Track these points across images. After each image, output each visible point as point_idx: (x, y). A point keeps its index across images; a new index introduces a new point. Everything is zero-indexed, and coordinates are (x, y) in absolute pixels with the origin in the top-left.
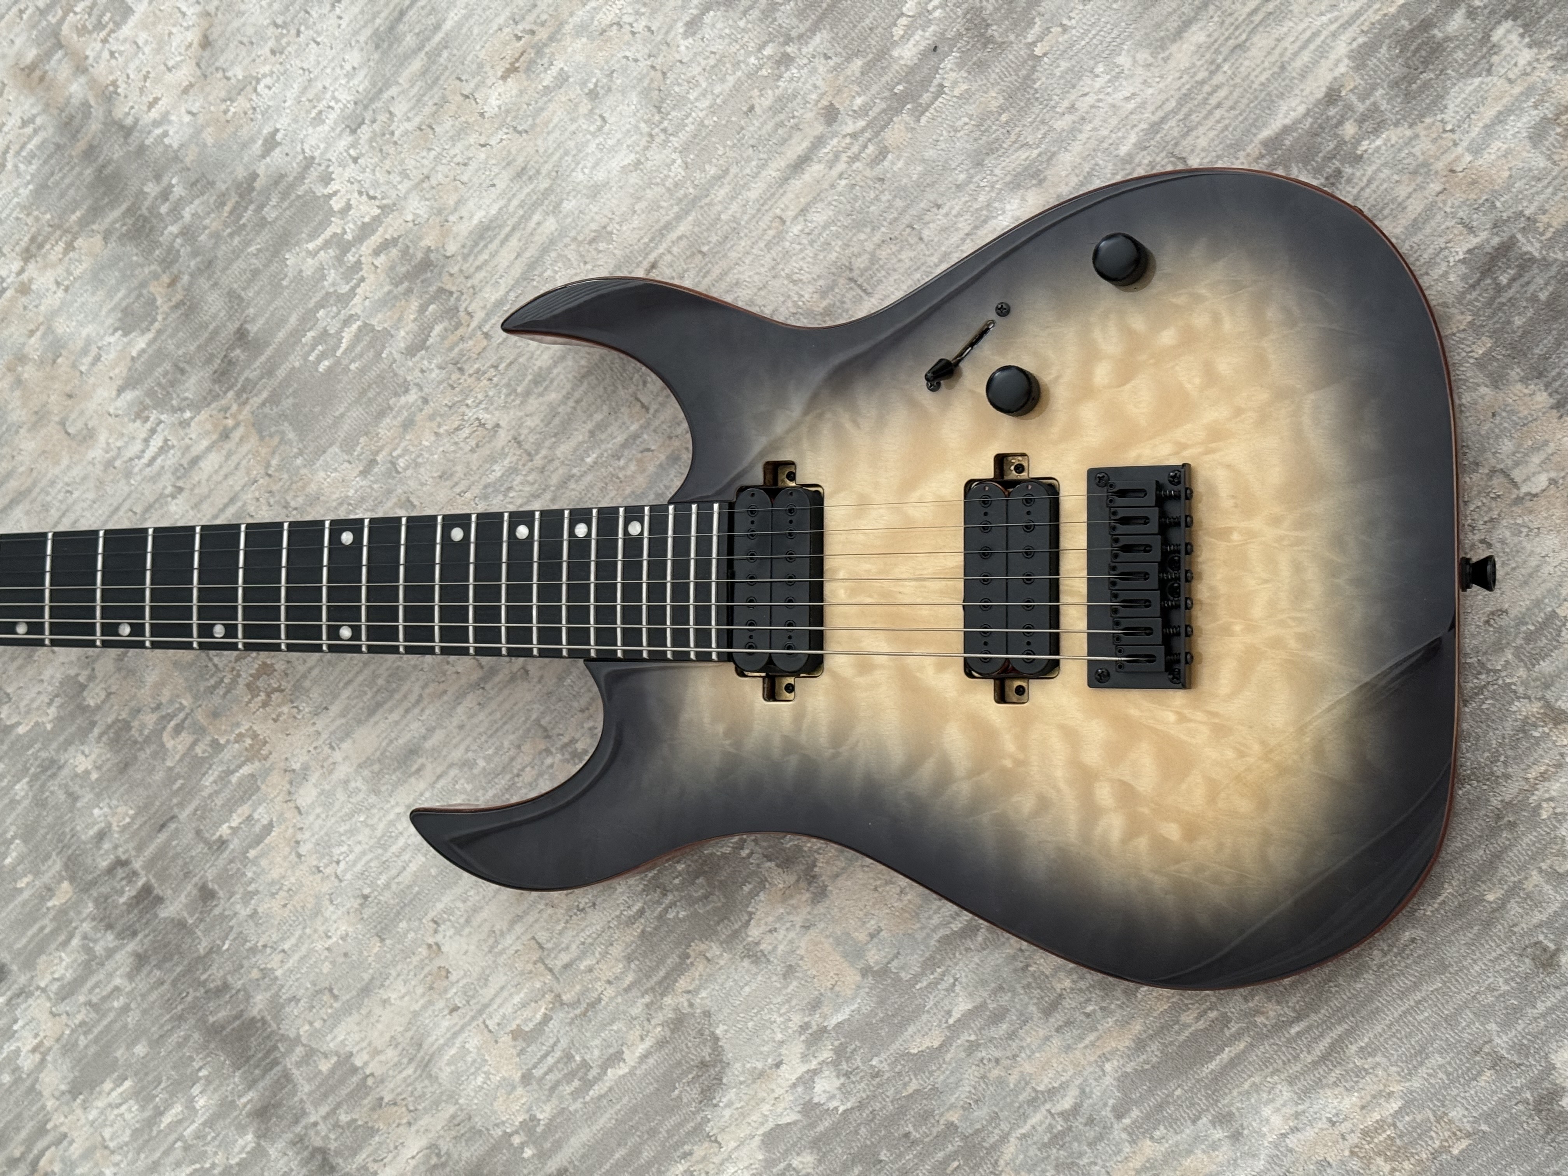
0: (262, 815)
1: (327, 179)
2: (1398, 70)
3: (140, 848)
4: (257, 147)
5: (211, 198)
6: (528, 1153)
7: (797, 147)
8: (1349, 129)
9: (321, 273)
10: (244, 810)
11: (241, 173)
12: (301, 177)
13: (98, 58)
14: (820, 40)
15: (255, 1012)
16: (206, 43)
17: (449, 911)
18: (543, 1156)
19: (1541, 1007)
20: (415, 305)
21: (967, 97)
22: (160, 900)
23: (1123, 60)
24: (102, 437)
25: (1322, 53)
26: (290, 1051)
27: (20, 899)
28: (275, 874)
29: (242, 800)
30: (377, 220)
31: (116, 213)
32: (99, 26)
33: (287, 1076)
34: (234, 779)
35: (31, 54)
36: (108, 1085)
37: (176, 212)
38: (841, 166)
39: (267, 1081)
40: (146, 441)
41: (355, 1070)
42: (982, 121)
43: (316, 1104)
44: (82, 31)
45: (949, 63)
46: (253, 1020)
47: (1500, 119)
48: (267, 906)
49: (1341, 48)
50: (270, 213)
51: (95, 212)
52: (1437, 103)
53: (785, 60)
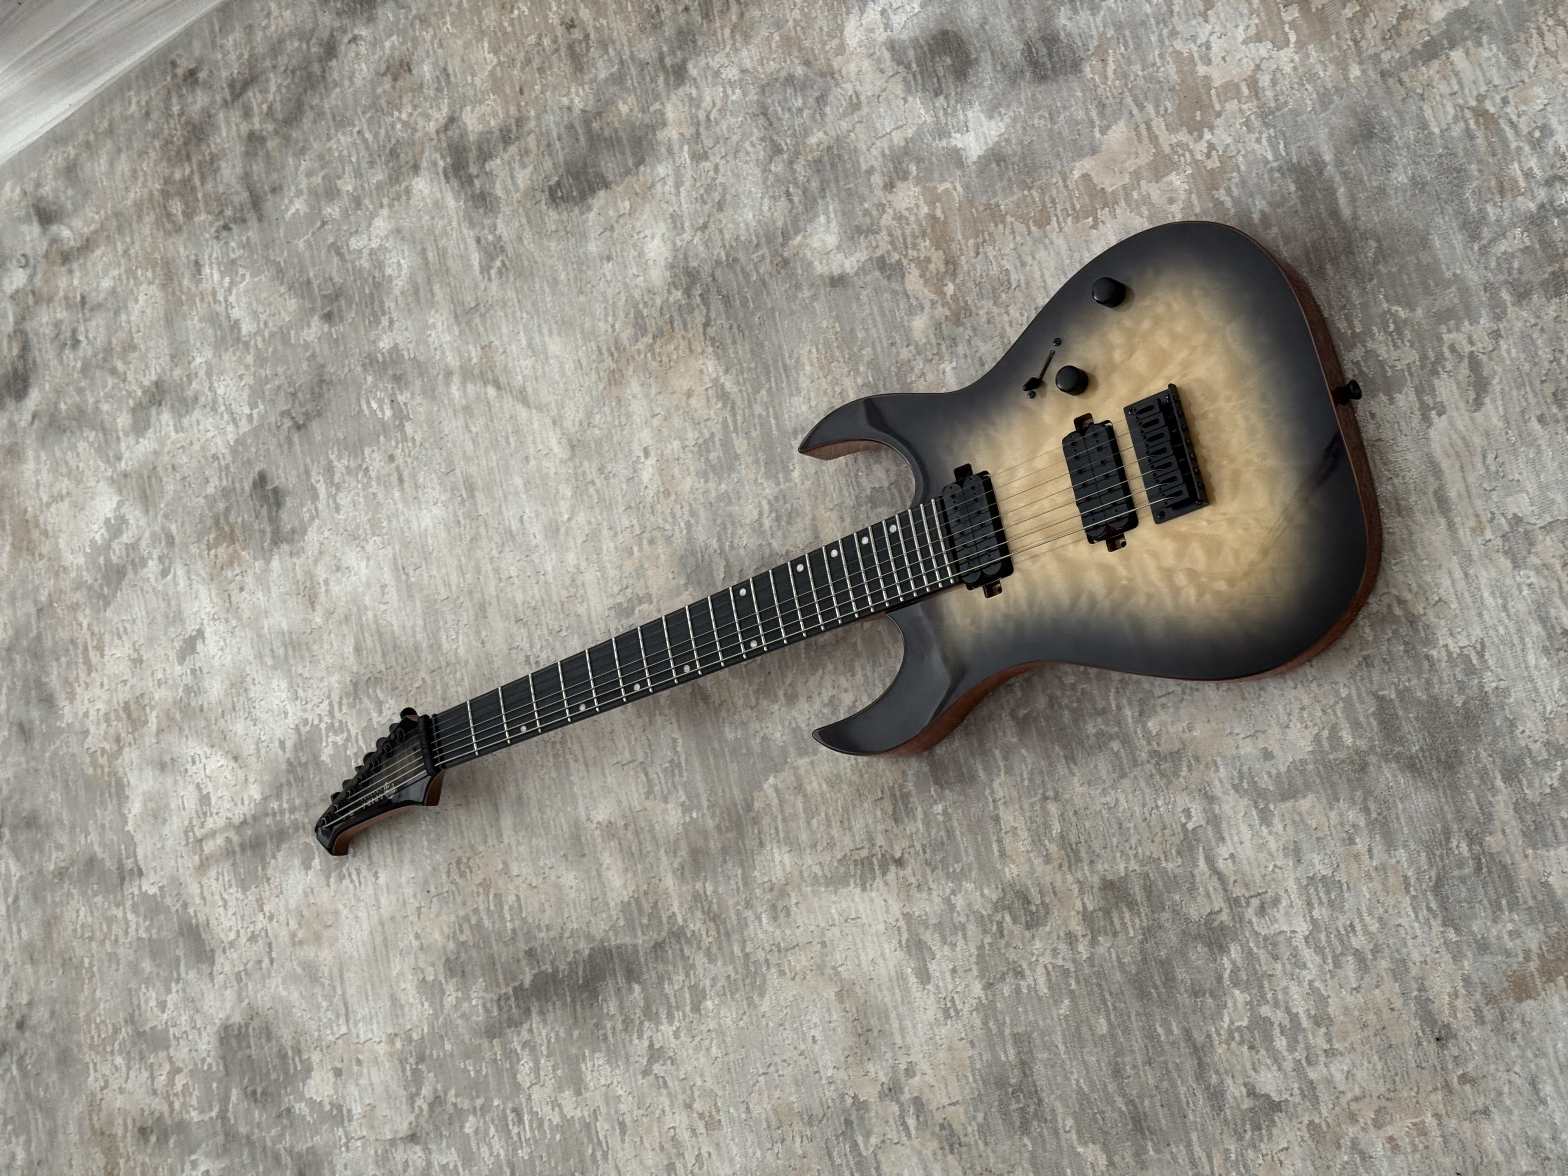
0: (511, 899)
1: (306, 722)
2: (481, 211)
3: (498, 985)
4: (280, 752)
5: (285, 788)
6: (694, 815)
7: (394, 479)
8: (490, 237)
9: (335, 743)
10: (506, 907)
11: (284, 767)
12: (300, 735)
13: (215, 822)
14: (367, 451)
15: (587, 952)
16: (236, 759)
17: (587, 808)
18: (699, 808)
19: (799, 272)
20: (365, 700)
21: (413, 394)
22: (521, 985)
23: (431, 321)
24: (341, 907)
25: (464, 239)
26: (609, 940)
27: (490, 1077)
28: (536, 905)
29: (502, 909)
30: (331, 704)
31: (269, 845)
32: (205, 814)
33: (619, 947)
34: (492, 908)
35: (197, 858)
36: (583, 1066)
37: (282, 812)
38: (409, 460)
39: (616, 961)
40: (352, 881)
41: (629, 903)
42: (424, 392)
43: (636, 936)
44: (202, 825)
45: (399, 397)
46: (590, 956)
47: (512, 177)
48: (546, 919)
49: (465, 231)
50: (303, 760)
51: (263, 858)
52: (498, 199)
53: (367, 469)
